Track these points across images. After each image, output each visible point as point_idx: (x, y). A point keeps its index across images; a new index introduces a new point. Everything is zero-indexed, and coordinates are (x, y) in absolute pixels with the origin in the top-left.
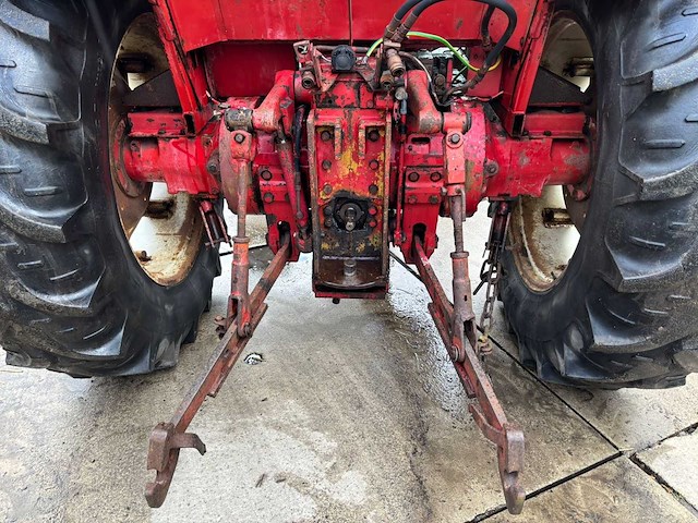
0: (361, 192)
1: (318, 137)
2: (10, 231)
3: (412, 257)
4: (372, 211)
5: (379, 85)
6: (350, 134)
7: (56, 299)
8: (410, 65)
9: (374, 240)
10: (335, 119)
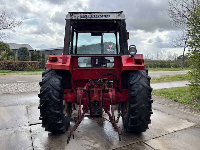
0: (98, 100)
1: (92, 92)
2: (53, 101)
3: (106, 112)
4: (100, 103)
5: (100, 84)
6: (96, 91)
7: (56, 112)
8: (104, 82)
9: (100, 108)
10: (94, 89)
